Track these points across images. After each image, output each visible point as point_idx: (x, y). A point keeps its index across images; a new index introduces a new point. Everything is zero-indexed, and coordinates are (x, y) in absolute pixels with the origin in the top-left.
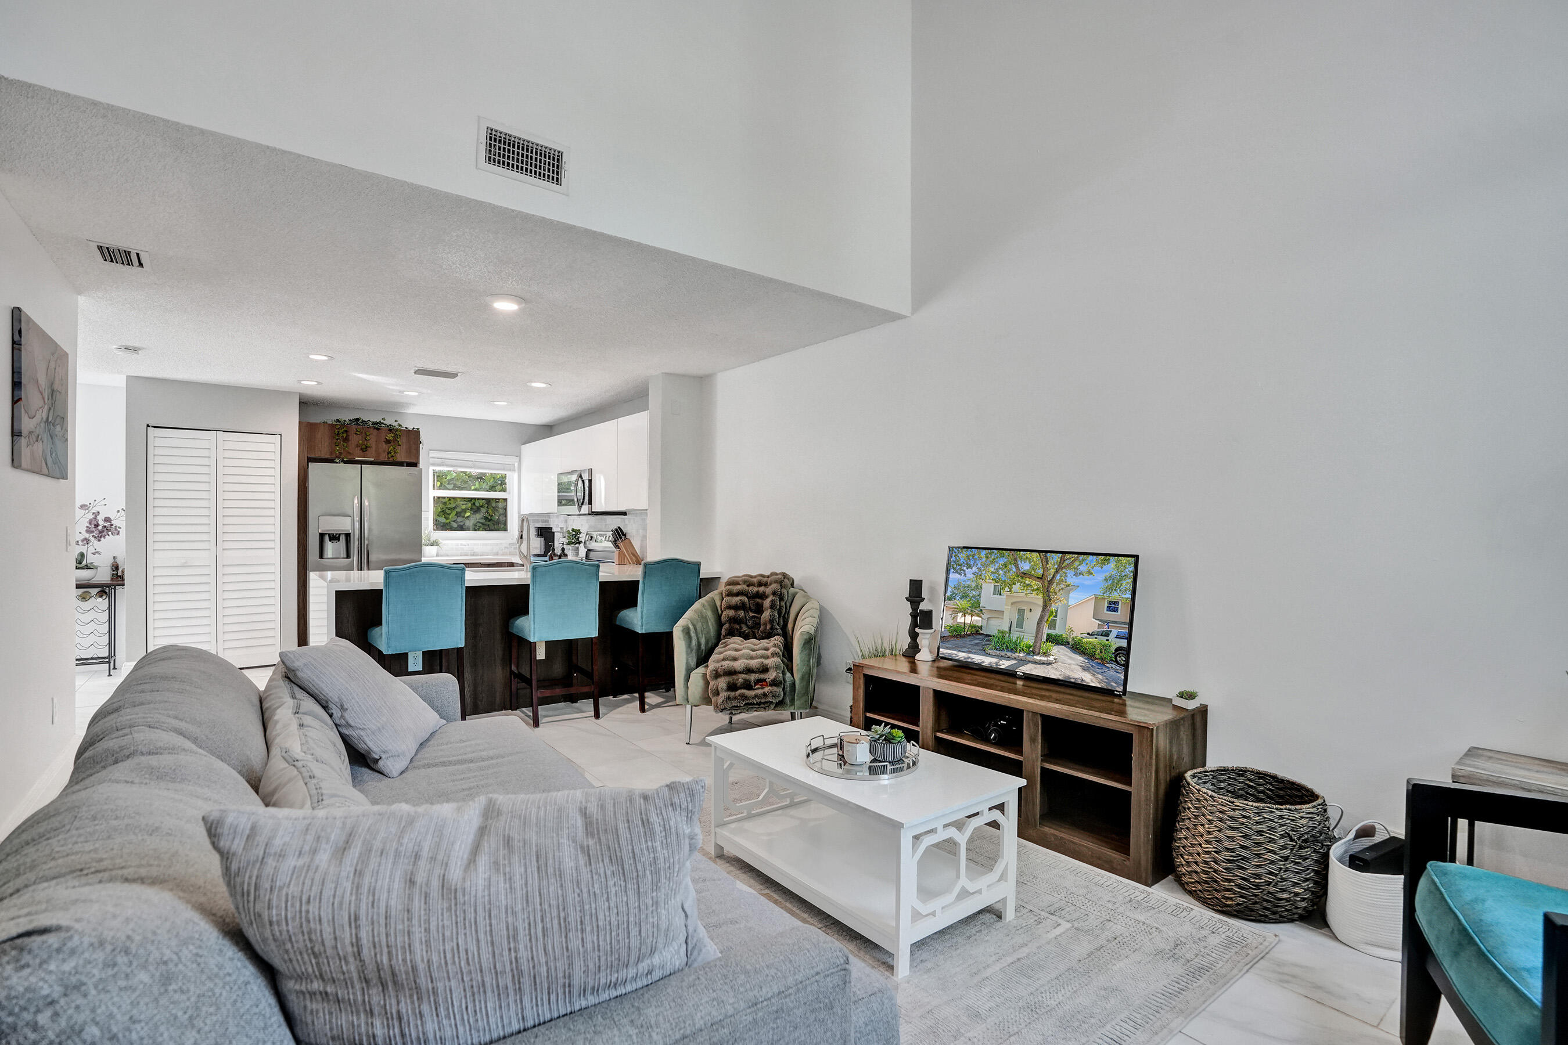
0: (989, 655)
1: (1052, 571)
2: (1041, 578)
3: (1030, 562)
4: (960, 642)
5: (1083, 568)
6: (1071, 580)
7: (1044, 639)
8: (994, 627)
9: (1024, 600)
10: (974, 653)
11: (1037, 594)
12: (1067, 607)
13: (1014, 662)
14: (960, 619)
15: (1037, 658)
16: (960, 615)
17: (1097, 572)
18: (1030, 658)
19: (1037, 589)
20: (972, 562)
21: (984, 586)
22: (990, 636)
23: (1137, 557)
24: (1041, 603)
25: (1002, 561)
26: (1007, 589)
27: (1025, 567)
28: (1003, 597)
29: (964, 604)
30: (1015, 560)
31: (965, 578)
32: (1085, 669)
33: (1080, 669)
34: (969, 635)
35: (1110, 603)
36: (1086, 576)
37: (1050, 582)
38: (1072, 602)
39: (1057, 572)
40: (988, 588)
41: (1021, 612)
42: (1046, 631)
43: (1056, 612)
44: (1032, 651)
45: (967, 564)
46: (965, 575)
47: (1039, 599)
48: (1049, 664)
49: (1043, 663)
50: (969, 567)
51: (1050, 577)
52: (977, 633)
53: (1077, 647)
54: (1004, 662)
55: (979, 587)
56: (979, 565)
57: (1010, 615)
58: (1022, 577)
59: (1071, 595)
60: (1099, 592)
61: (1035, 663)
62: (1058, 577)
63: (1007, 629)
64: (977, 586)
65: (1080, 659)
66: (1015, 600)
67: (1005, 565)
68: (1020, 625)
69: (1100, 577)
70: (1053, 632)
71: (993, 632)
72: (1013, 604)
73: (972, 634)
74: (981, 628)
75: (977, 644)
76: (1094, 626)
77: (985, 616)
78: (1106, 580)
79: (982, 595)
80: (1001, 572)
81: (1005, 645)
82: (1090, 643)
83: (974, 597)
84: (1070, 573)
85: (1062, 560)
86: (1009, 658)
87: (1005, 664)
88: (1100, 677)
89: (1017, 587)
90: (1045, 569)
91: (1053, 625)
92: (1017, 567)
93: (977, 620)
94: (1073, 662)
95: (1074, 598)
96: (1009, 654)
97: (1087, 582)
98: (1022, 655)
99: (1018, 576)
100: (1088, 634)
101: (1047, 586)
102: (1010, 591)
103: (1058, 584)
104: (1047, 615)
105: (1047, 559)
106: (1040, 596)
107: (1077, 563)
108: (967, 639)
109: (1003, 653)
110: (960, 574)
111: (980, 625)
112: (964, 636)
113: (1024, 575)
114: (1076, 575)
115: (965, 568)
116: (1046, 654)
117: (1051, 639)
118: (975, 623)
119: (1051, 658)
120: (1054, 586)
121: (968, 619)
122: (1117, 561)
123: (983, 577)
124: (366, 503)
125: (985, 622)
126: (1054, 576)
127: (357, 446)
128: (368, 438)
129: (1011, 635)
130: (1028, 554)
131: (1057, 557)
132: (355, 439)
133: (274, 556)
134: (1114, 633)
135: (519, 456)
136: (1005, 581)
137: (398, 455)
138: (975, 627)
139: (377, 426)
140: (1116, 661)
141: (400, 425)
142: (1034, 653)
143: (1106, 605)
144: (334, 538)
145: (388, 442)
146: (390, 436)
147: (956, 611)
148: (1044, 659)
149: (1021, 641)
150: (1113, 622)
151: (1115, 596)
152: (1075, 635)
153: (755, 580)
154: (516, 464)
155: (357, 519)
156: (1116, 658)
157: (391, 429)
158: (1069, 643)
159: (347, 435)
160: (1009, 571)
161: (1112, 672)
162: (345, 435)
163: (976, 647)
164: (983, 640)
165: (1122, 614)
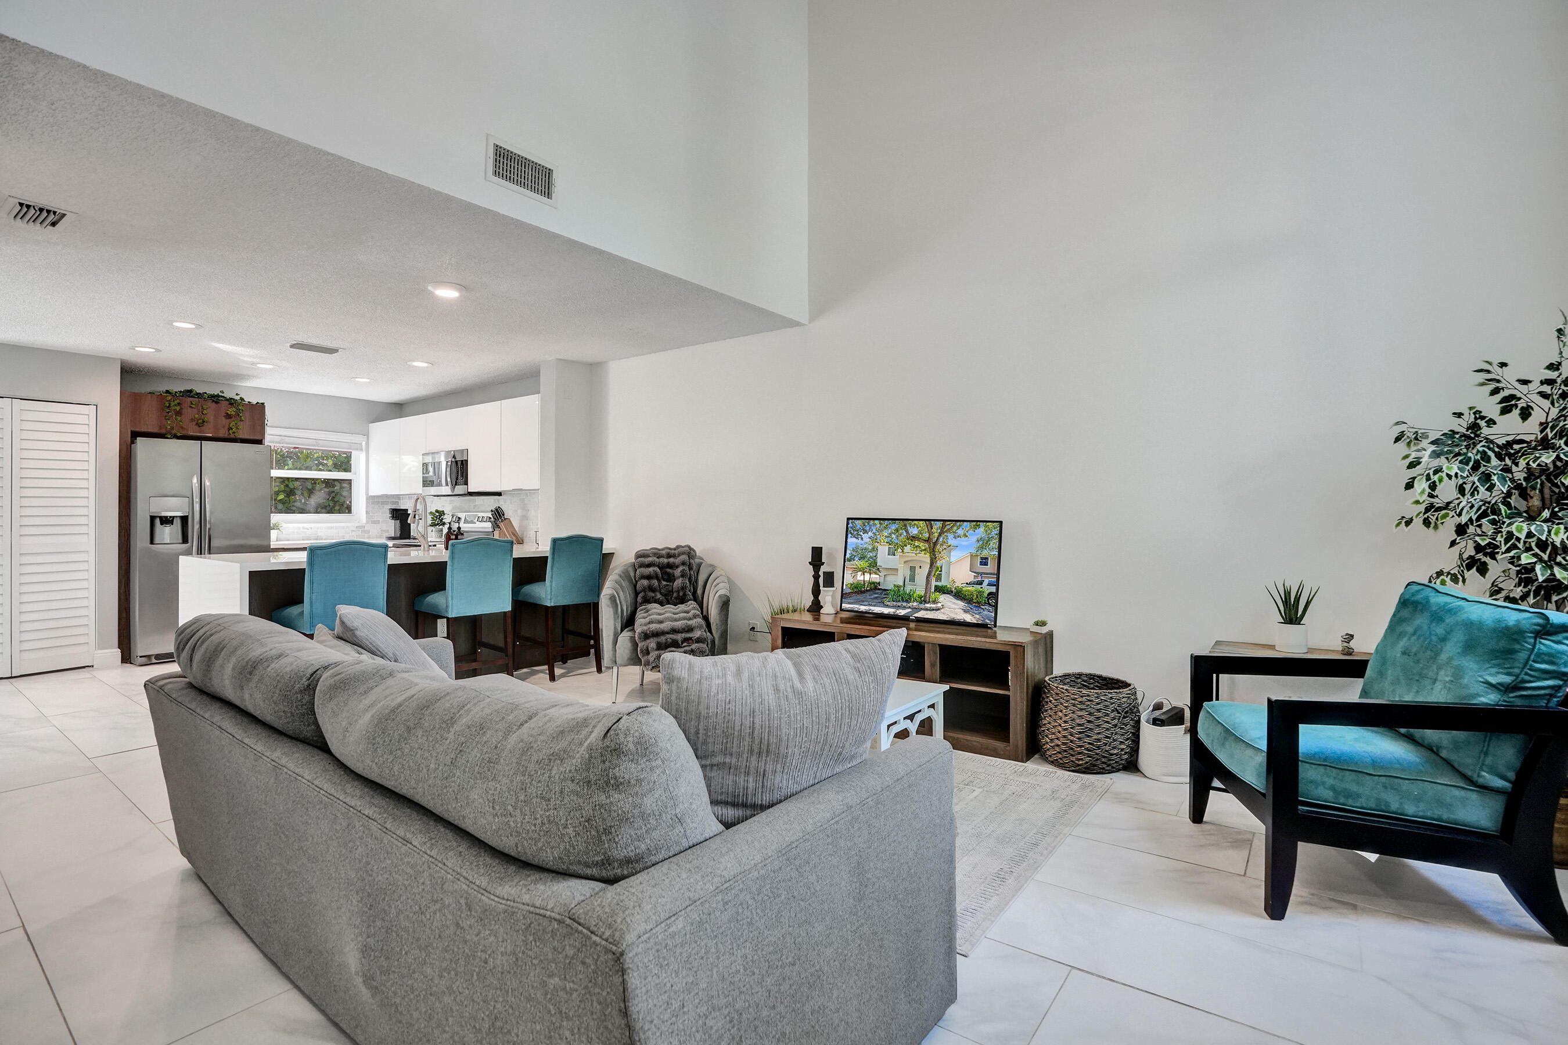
0: (887, 606)
1: (936, 535)
2: (927, 541)
3: (918, 528)
4: (860, 597)
5: (960, 532)
6: (952, 541)
7: (933, 590)
8: (890, 582)
9: (914, 559)
10: (874, 606)
11: (925, 554)
12: (949, 563)
13: (910, 610)
14: (860, 577)
15: (928, 605)
16: (859, 573)
17: (971, 535)
18: (922, 606)
19: (925, 550)
20: (868, 528)
21: (880, 548)
22: (888, 590)
23: (1001, 522)
24: (928, 561)
25: (894, 527)
26: (899, 550)
27: (914, 531)
28: (897, 557)
29: (863, 564)
30: (905, 525)
31: (862, 542)
32: (965, 611)
33: (962, 612)
34: (869, 591)
35: (982, 558)
36: (963, 538)
37: (935, 544)
38: (953, 559)
39: (940, 535)
40: (883, 550)
41: (913, 569)
42: (934, 583)
43: (941, 567)
44: (923, 600)
45: (863, 530)
46: (862, 539)
47: (926, 558)
48: (938, 609)
49: (933, 610)
50: (865, 532)
51: (934, 541)
52: (876, 588)
53: (959, 595)
54: (901, 611)
55: (875, 549)
56: (874, 531)
57: (903, 572)
58: (912, 540)
59: (952, 554)
60: (974, 551)
61: (927, 610)
62: (941, 539)
63: (901, 584)
64: (873, 548)
65: (961, 604)
66: (906, 559)
67: (897, 530)
68: (912, 579)
69: (974, 539)
70: (939, 584)
71: (890, 586)
72: (905, 562)
73: (871, 589)
74: (879, 583)
75: (876, 598)
76: (971, 577)
77: (882, 574)
78: (978, 541)
79: (878, 556)
80: (893, 536)
81: (901, 596)
82: (969, 591)
83: (871, 557)
84: (950, 536)
85: (944, 526)
86: (905, 608)
87: (902, 612)
88: (978, 616)
89: (908, 548)
90: (931, 533)
91: (939, 578)
92: (907, 532)
93: (875, 578)
94: (956, 607)
95: (955, 555)
96: (905, 604)
97: (964, 543)
98: (915, 604)
99: (908, 539)
100: (967, 584)
101: (933, 547)
102: (903, 551)
103: (942, 545)
104: (934, 570)
105: (931, 525)
106: (928, 555)
107: (955, 528)
108: (867, 595)
109: (899, 604)
110: (857, 538)
111: (878, 581)
112: (864, 592)
113: (914, 538)
114: (955, 537)
115: (861, 533)
116: (934, 602)
117: (938, 589)
118: (873, 580)
119: (939, 605)
120: (938, 547)
121: (867, 577)
122: (986, 526)
123: (878, 541)
124: (207, 483)
125: (882, 578)
126: (937, 539)
127: (192, 420)
128: (205, 412)
129: (905, 588)
130: (916, 522)
131: (939, 524)
132: (189, 413)
133: (88, 542)
134: (986, 581)
135: (367, 434)
136: (897, 544)
137: (240, 432)
138: (874, 583)
139: (215, 399)
140: (989, 604)
141: (242, 399)
142: (925, 602)
143: (979, 560)
144: (166, 521)
145: (228, 416)
146: (231, 411)
147: (856, 570)
148: (933, 606)
149: (914, 592)
150: (985, 574)
151: (985, 553)
152: (957, 585)
153: (664, 552)
154: (364, 443)
155: (197, 500)
156: (988, 601)
157: (231, 402)
158: (952, 592)
159: (181, 409)
160: (901, 535)
161: (986, 612)
162: (178, 408)
163: (876, 601)
164: (881, 594)
165: (991, 567)
